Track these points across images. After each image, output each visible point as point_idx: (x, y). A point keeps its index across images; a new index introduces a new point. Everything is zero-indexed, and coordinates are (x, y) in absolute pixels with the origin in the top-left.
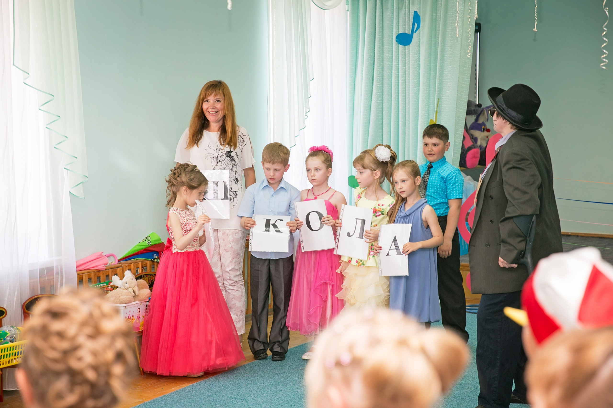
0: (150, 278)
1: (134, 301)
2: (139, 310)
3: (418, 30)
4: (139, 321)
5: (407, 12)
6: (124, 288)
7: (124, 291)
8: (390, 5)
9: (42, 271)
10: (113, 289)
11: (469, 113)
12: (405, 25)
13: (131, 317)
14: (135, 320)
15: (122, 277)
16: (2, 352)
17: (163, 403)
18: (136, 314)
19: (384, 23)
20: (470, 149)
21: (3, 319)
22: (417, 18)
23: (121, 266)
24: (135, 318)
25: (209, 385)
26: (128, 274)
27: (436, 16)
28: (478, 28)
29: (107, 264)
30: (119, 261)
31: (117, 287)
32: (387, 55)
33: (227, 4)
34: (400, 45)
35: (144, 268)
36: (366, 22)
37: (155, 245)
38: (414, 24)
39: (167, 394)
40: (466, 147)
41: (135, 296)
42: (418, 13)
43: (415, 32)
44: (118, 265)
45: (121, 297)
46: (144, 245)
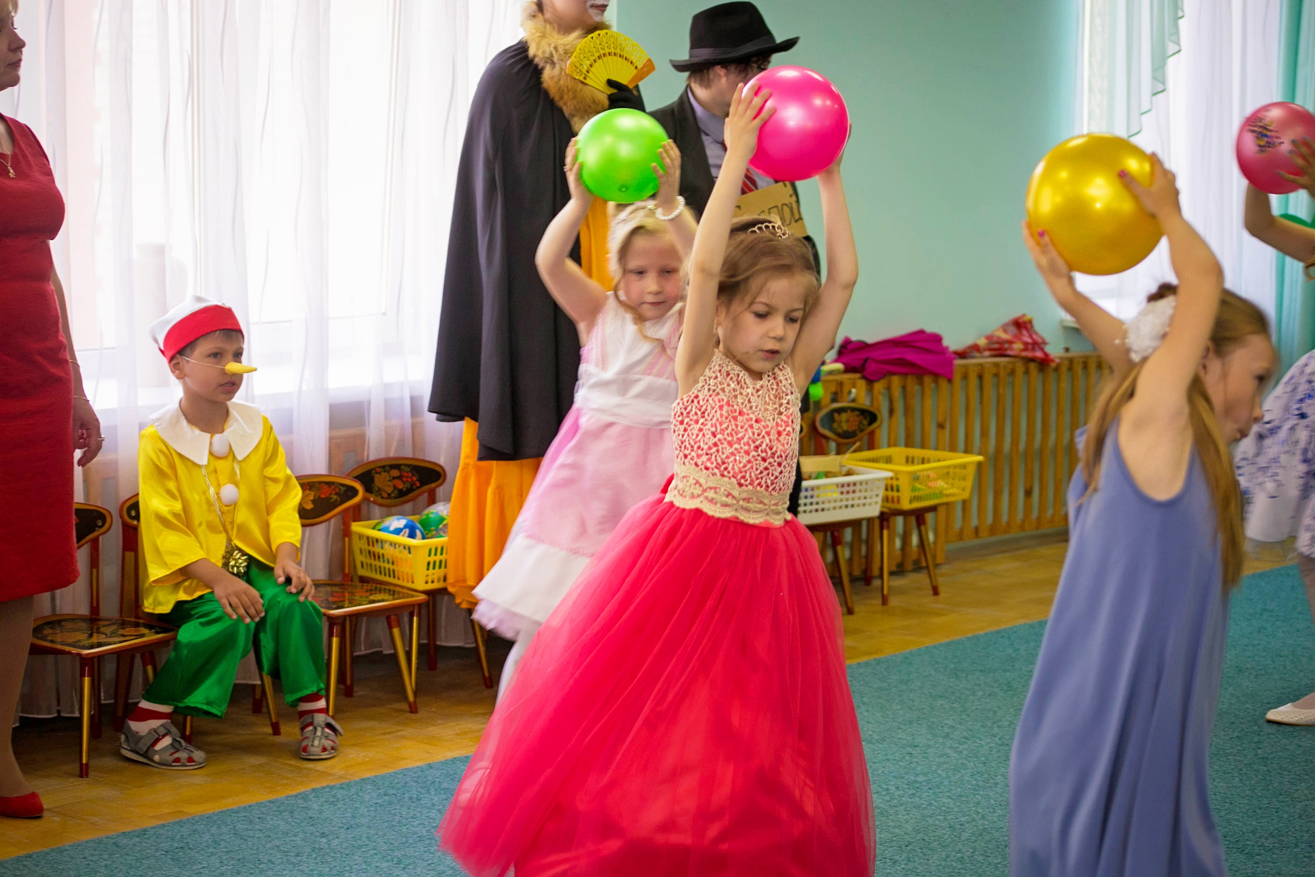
16: (430, 555)
21: (438, 490)
25: (885, 669)
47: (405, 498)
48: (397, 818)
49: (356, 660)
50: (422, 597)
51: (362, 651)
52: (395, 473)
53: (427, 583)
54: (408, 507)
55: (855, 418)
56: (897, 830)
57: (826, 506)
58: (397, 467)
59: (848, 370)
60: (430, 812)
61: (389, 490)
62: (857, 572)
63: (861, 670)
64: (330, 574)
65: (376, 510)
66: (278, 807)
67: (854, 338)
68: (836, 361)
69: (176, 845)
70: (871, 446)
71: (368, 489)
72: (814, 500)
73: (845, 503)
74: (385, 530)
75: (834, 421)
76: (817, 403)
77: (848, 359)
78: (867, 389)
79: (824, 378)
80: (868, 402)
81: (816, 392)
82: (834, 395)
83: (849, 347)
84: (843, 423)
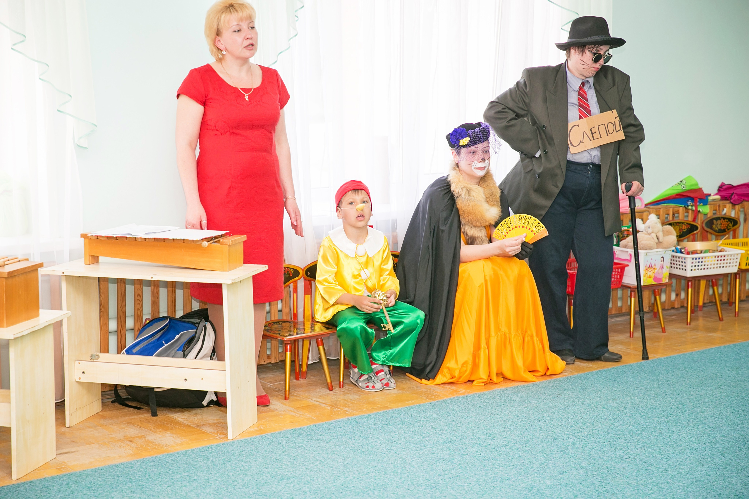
0: (681, 227)
1: (657, 248)
2: (662, 259)
4: (662, 271)
6: (646, 233)
7: (645, 235)
13: (653, 266)
14: (658, 269)
15: (646, 221)
17: (681, 360)
18: (659, 264)
23: (648, 211)
24: (658, 267)
25: (739, 350)
26: (653, 219)
30: (646, 205)
31: (639, 232)
35: (676, 215)
37: (691, 191)
39: (687, 353)
41: (659, 243)
44: (647, 208)
45: (642, 242)
46: (679, 189)
48: (490, 414)
55: (725, 223)
56: (743, 433)
57: (709, 267)
59: (723, 198)
60: (506, 412)
62: (725, 299)
63: (726, 350)
66: (433, 406)
67: (726, 183)
68: (716, 194)
69: (384, 423)
70: (734, 237)
72: (703, 264)
73: (719, 265)
75: (713, 224)
76: (706, 215)
77: (723, 194)
78: (732, 209)
79: (709, 203)
80: (733, 214)
81: (705, 209)
82: (714, 212)
83: (724, 187)
84: (718, 225)
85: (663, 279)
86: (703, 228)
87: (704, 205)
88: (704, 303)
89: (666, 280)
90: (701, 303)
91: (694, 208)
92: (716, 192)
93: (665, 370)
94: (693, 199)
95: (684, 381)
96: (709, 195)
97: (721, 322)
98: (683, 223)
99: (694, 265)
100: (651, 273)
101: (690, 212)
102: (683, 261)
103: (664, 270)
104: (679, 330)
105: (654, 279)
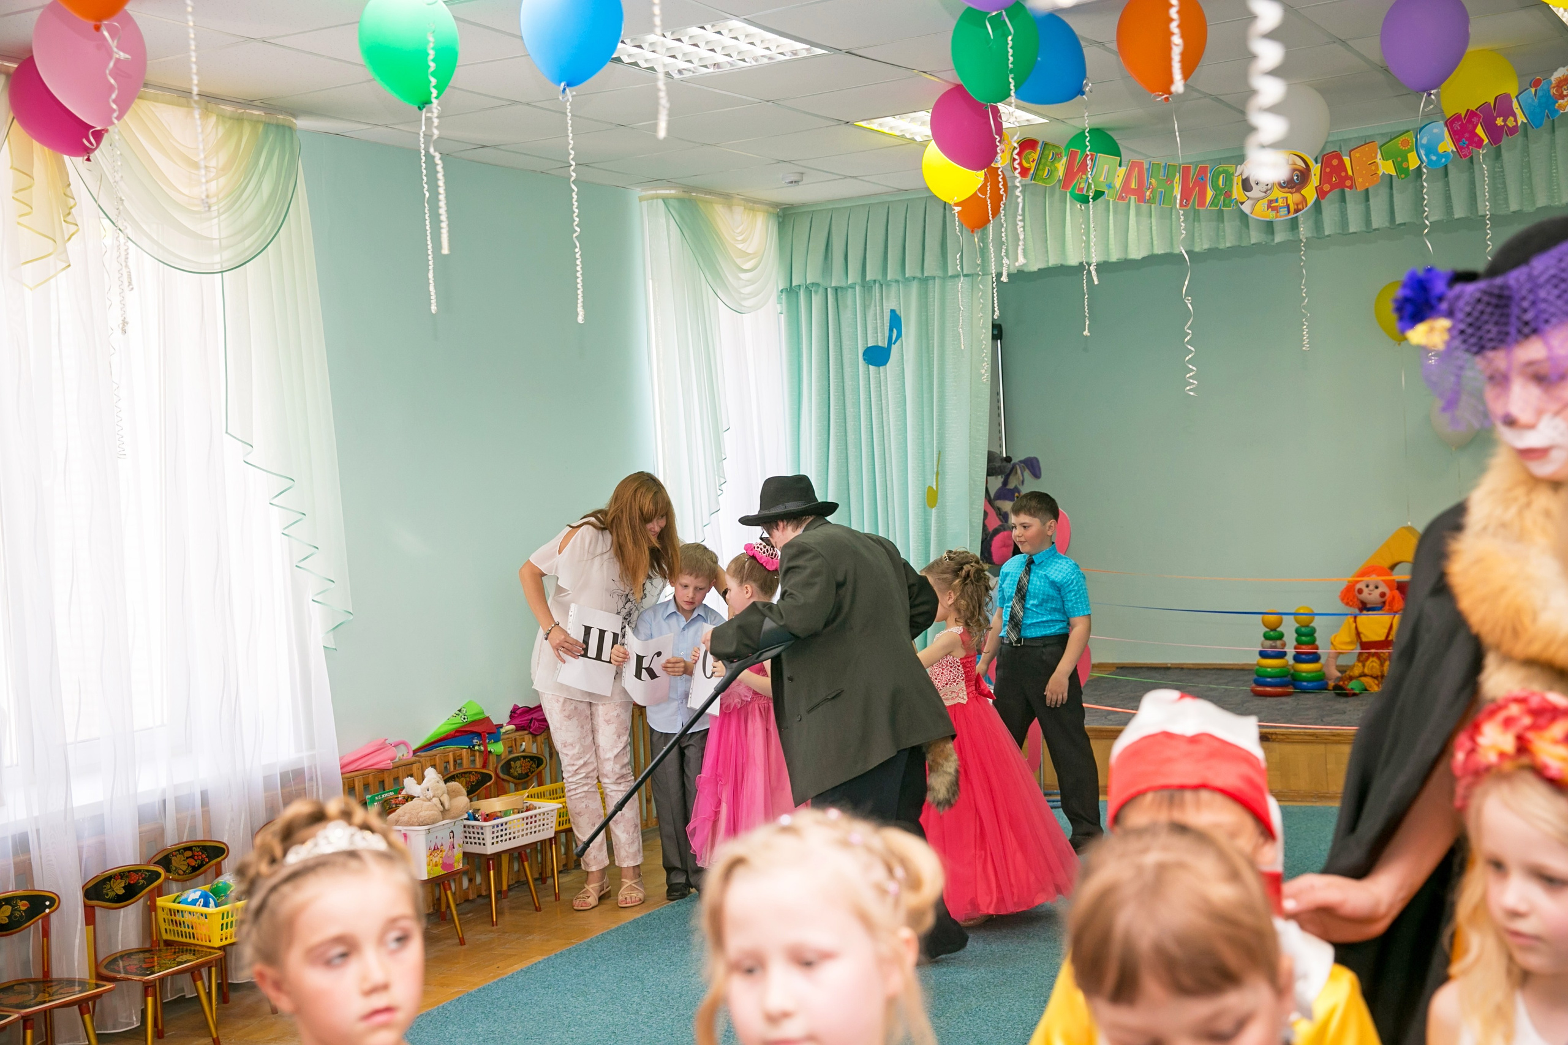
0: (468, 779)
1: (444, 819)
2: (452, 834)
3: (899, 341)
4: (453, 852)
5: (878, 312)
6: (425, 798)
7: (425, 803)
8: (849, 302)
9: (284, 776)
10: (407, 801)
11: (991, 472)
12: (877, 333)
13: (439, 847)
14: (446, 852)
15: (421, 779)
16: (223, 919)
17: (500, 991)
18: (447, 842)
19: (843, 331)
20: (996, 532)
21: (223, 862)
22: (895, 321)
23: (420, 762)
24: (446, 848)
25: (577, 957)
26: (431, 774)
27: (927, 316)
28: (998, 331)
29: (394, 759)
30: (415, 752)
31: (413, 798)
32: (850, 383)
33: (577, 314)
34: (870, 366)
35: (458, 761)
36: (811, 330)
37: (474, 723)
38: (891, 330)
39: (506, 976)
40: (991, 529)
41: (444, 812)
42: (898, 312)
43: (894, 343)
44: (414, 758)
45: (421, 814)
46: (457, 723)
47: (198, 872)
49: (164, 1005)
50: (220, 953)
51: (169, 998)
52: (188, 853)
53: (221, 940)
54: (201, 878)
55: (527, 763)
57: (516, 835)
58: (189, 848)
59: (519, 728)
61: (184, 868)
63: (559, 960)
64: (144, 942)
65: (174, 886)
68: (509, 724)
70: (540, 784)
71: (168, 870)
72: (508, 832)
73: (529, 831)
74: (185, 902)
75: (511, 767)
76: (498, 756)
77: (517, 721)
78: (533, 742)
79: (502, 737)
80: (534, 750)
81: (497, 748)
82: (510, 749)
83: (518, 712)
84: (518, 768)
85: (456, 864)
86: (497, 775)
87: (496, 742)
88: (509, 886)
89: (459, 866)
90: (505, 887)
91: (482, 748)
92: (508, 720)
93: (482, 1013)
94: (479, 735)
95: (515, 1027)
96: (501, 726)
97: (539, 913)
98: (470, 773)
99: (496, 835)
100: (437, 859)
101: (477, 754)
102: (480, 831)
103: (455, 850)
104: (484, 938)
105: (442, 867)
